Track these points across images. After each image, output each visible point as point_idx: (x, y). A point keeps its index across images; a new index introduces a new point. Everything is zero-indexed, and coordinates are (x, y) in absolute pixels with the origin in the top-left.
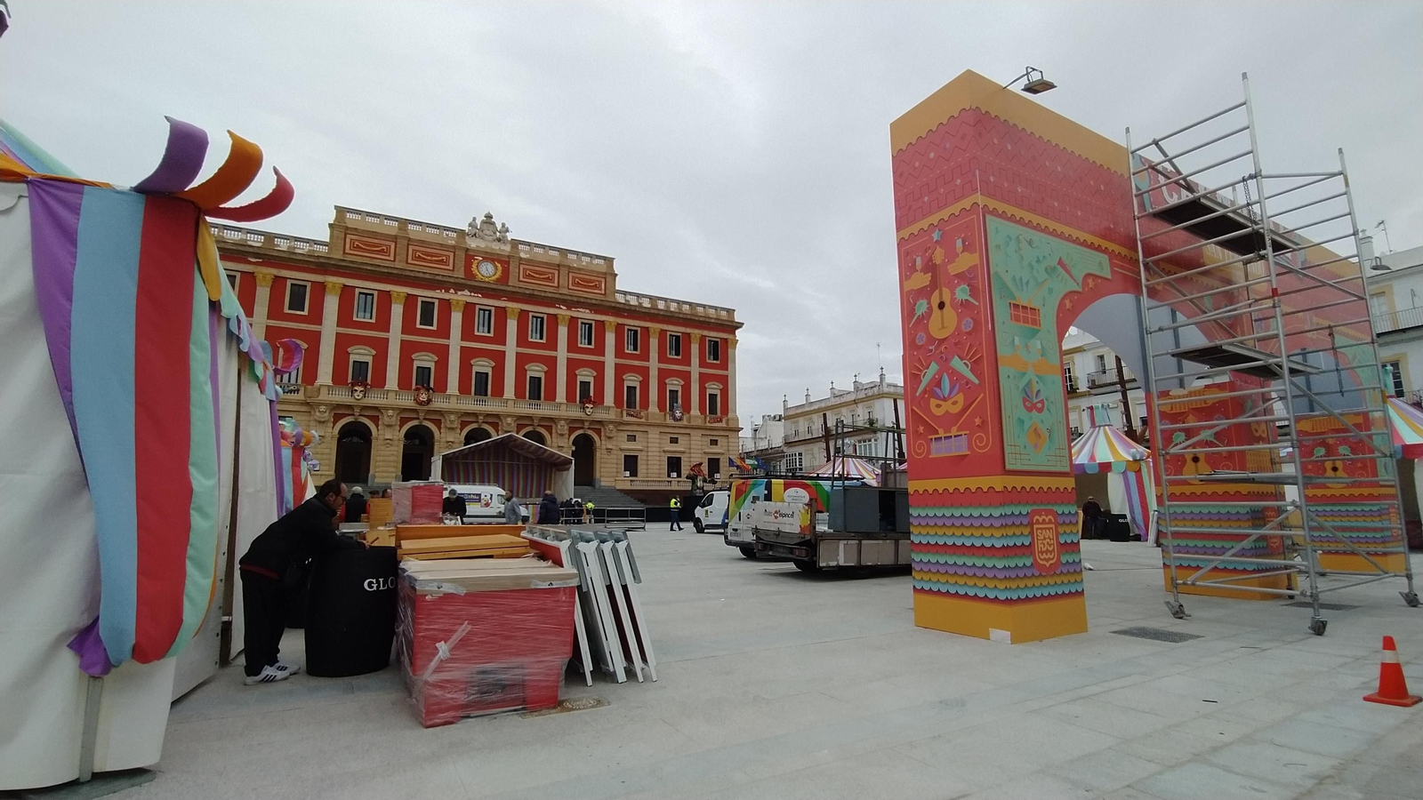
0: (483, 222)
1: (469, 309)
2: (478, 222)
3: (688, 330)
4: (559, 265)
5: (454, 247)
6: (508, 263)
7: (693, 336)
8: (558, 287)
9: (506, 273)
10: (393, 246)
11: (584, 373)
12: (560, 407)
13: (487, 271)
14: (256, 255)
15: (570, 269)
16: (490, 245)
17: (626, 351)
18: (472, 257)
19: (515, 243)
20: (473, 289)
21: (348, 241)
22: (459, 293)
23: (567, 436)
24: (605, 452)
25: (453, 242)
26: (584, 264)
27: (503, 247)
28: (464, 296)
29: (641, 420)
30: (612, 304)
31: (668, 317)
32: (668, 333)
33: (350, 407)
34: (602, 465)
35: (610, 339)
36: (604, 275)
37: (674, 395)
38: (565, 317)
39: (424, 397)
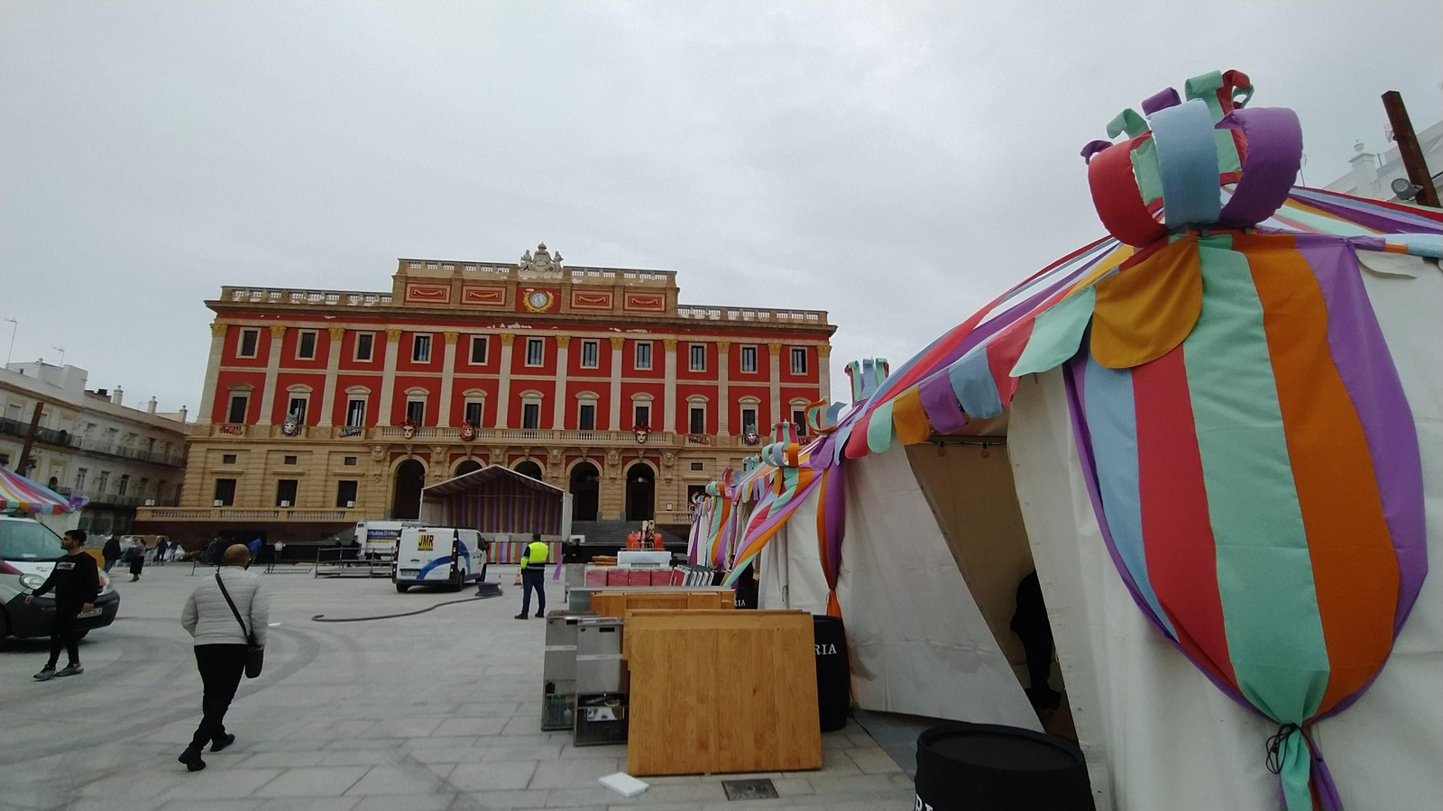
0: (537, 254)
1: (518, 341)
2: (532, 255)
3: (765, 341)
4: (613, 287)
5: (505, 282)
6: (560, 291)
7: (771, 347)
8: (613, 309)
9: (557, 301)
10: (448, 290)
11: (640, 398)
12: (613, 436)
13: (539, 302)
14: (330, 313)
15: (625, 289)
16: (541, 275)
17: (690, 370)
18: (524, 289)
19: (568, 270)
20: (523, 321)
21: (408, 289)
22: (510, 327)
23: (621, 467)
24: (664, 483)
25: (506, 277)
26: (642, 281)
27: (555, 276)
28: (516, 329)
29: (707, 446)
30: (671, 321)
31: (741, 328)
32: (741, 346)
33: (403, 446)
34: (661, 497)
35: (671, 359)
36: (664, 291)
37: (749, 415)
38: (620, 340)
39: (468, 433)
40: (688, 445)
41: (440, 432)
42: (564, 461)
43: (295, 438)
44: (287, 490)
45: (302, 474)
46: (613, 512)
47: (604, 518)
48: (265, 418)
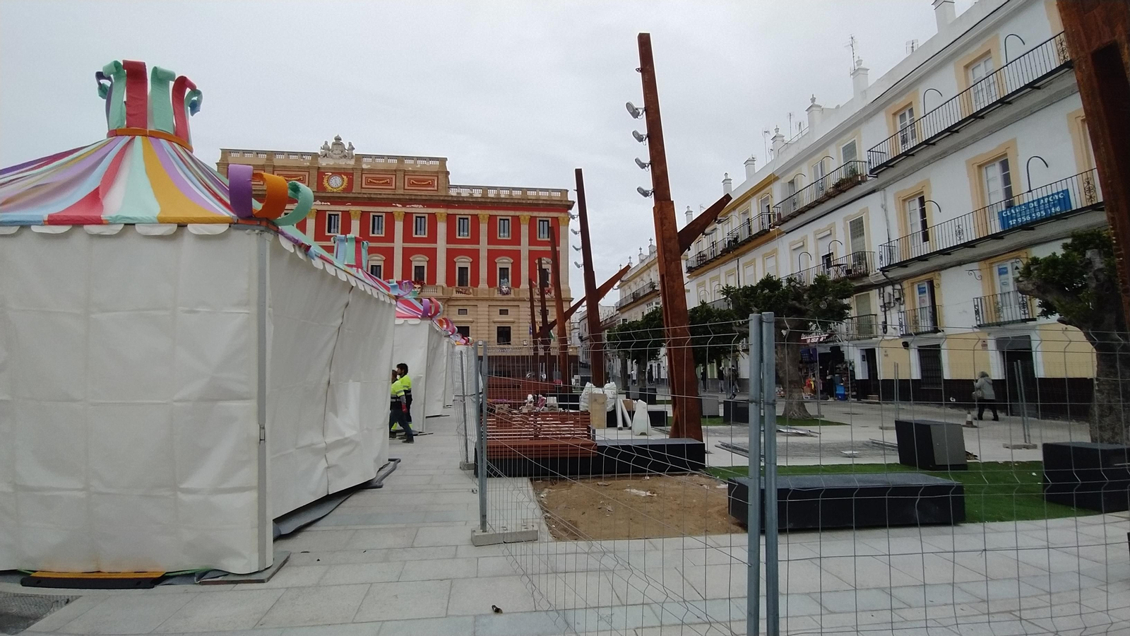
0: (334, 144)
1: (320, 215)
2: (330, 145)
3: (517, 213)
4: (395, 171)
5: (308, 167)
6: (352, 174)
7: (522, 218)
8: (395, 189)
9: (351, 182)
11: (418, 259)
13: (335, 184)
15: (405, 172)
16: (337, 162)
17: (458, 237)
18: (324, 173)
19: (360, 158)
20: (324, 199)
25: (308, 164)
26: (419, 166)
27: (349, 162)
28: (318, 205)
29: (470, 296)
30: (442, 198)
31: (498, 204)
32: (498, 218)
35: (442, 228)
36: (437, 174)
37: (504, 272)
38: (401, 214)
40: (455, 295)
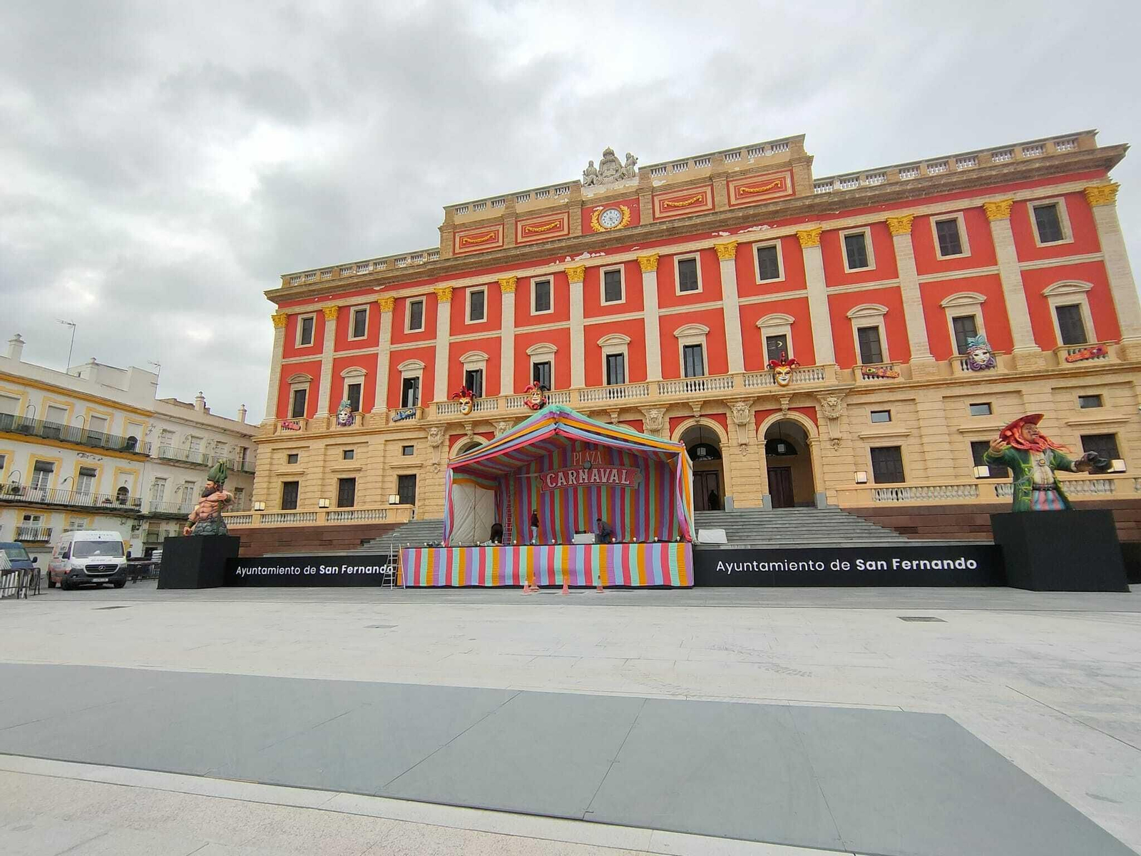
0: (603, 163)
1: (590, 274)
2: (597, 166)
4: (710, 178)
5: (567, 205)
6: (637, 201)
7: (990, 209)
8: (714, 207)
9: (636, 215)
10: (501, 230)
11: (771, 322)
12: (737, 381)
13: (611, 220)
14: (378, 282)
15: (730, 178)
16: (611, 187)
17: (846, 271)
18: (591, 210)
19: (647, 172)
20: (594, 249)
21: (457, 240)
22: (577, 259)
23: (753, 426)
25: (566, 200)
26: (752, 161)
28: (586, 260)
29: (896, 381)
30: (807, 202)
31: (926, 193)
32: (932, 219)
33: (461, 425)
34: (826, 469)
35: (813, 260)
36: (789, 165)
37: (965, 324)
38: (730, 246)
39: (537, 399)
40: (861, 382)
41: (502, 402)
42: (667, 426)
43: (350, 428)
44: (347, 490)
45: (359, 470)
46: (752, 496)
47: (737, 505)
48: (323, 411)
